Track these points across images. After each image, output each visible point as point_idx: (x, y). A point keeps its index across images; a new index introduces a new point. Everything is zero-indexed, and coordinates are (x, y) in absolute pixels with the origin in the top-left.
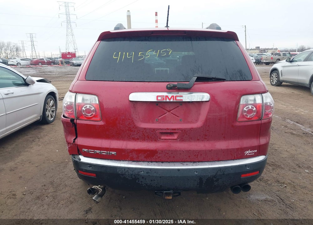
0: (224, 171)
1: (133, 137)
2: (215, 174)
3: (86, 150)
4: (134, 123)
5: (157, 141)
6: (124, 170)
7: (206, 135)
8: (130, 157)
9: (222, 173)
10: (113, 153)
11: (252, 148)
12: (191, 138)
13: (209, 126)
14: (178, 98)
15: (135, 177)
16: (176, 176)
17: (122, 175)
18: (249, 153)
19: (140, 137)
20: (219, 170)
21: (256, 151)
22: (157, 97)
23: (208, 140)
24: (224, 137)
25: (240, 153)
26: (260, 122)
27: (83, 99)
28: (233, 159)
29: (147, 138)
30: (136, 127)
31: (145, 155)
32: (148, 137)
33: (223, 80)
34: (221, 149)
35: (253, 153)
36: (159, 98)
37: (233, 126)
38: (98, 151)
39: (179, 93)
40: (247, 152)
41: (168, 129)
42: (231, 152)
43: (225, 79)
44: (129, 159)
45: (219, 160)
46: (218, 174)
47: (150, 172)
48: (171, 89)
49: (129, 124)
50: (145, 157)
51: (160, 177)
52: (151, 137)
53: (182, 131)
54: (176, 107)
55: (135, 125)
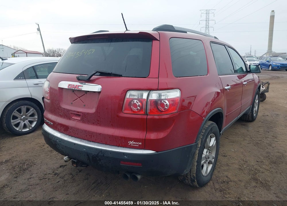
0: (104, 153)
1: (60, 114)
2: (97, 154)
5: (70, 120)
7: (98, 121)
9: (102, 155)
10: (52, 124)
11: (136, 140)
12: (89, 121)
13: (99, 113)
14: (80, 88)
15: (55, 143)
16: (73, 148)
18: (133, 144)
20: (100, 151)
21: (140, 143)
22: (69, 85)
23: (100, 125)
24: (112, 125)
25: (123, 141)
26: (145, 117)
28: (118, 146)
30: (61, 107)
31: (64, 129)
32: (66, 116)
33: (120, 76)
34: (108, 135)
35: (137, 145)
37: (118, 116)
38: (47, 121)
39: (86, 84)
40: (131, 143)
41: (75, 111)
42: (116, 138)
43: (122, 75)
45: (106, 144)
46: (99, 154)
47: (61, 141)
48: (79, 80)
51: (65, 147)
53: (83, 114)
54: (83, 95)
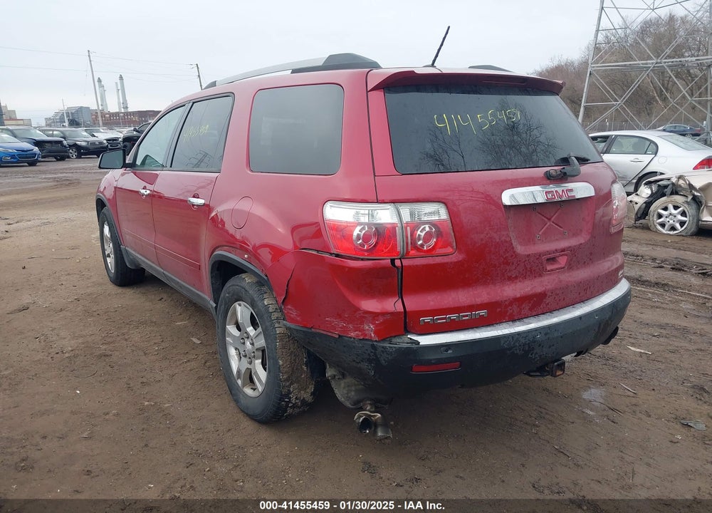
0: (616, 306)
1: (509, 274)
3: (428, 319)
4: (513, 248)
6: (511, 338)
7: (591, 254)
8: (508, 314)
9: (616, 310)
10: (483, 313)
12: (579, 262)
13: (595, 237)
14: (569, 194)
15: (529, 347)
17: (510, 349)
19: (519, 272)
20: (613, 307)
23: (592, 262)
24: (604, 254)
25: (616, 276)
27: (412, 214)
28: (612, 288)
29: (529, 273)
30: (516, 256)
31: (530, 305)
32: (531, 272)
34: (605, 274)
36: (550, 196)
38: (454, 316)
41: (557, 251)
42: (611, 275)
44: (507, 318)
45: (603, 292)
47: (549, 331)
49: (506, 250)
50: (531, 309)
51: (562, 337)
52: (535, 271)
53: (571, 251)
54: (557, 212)
55: (514, 252)
